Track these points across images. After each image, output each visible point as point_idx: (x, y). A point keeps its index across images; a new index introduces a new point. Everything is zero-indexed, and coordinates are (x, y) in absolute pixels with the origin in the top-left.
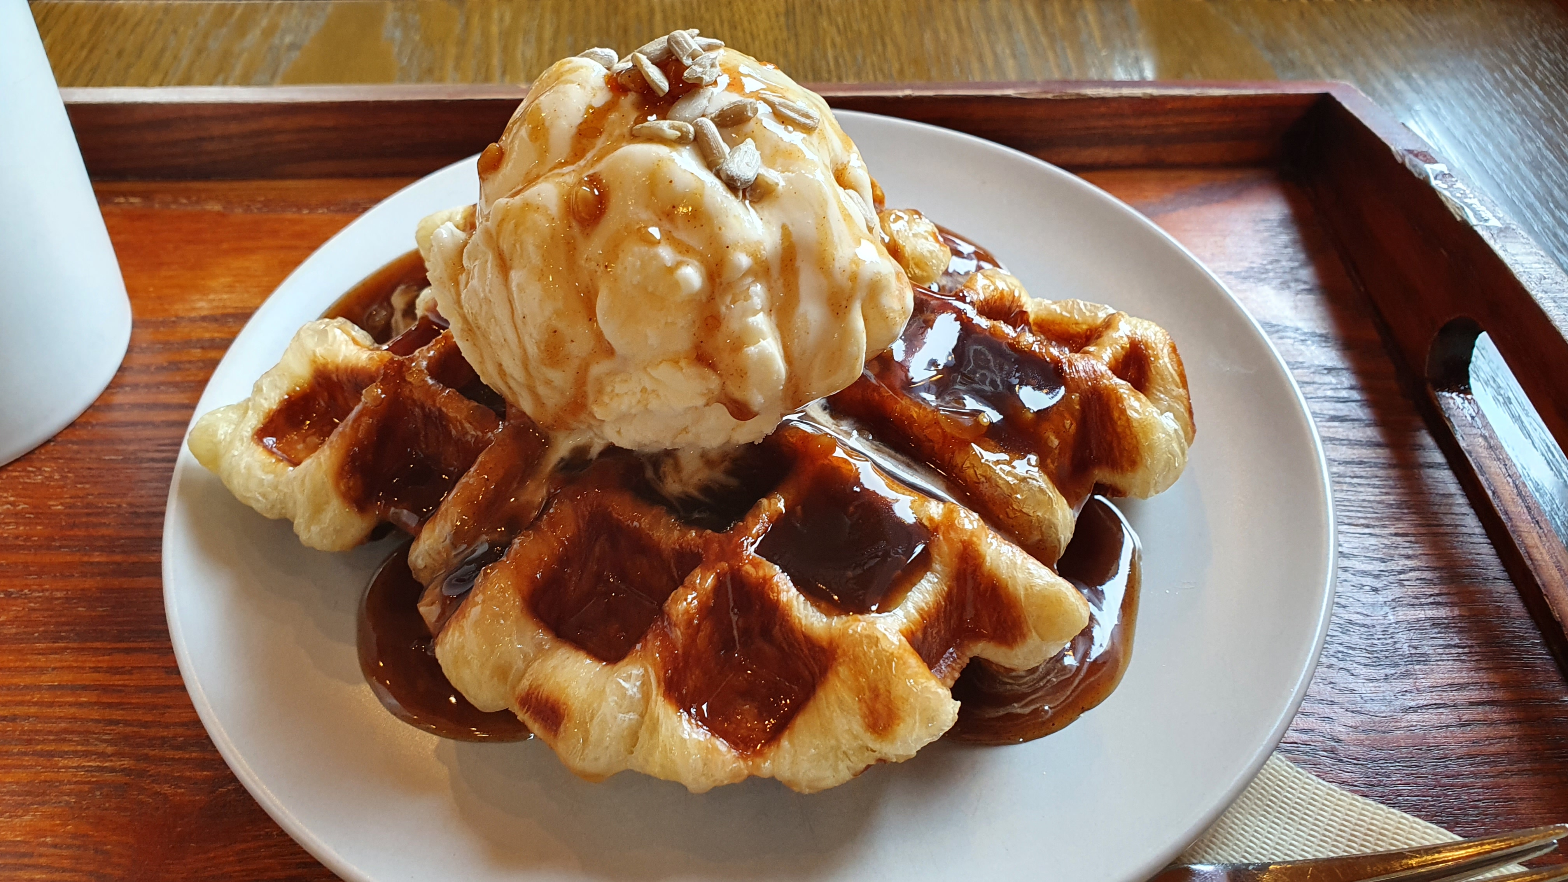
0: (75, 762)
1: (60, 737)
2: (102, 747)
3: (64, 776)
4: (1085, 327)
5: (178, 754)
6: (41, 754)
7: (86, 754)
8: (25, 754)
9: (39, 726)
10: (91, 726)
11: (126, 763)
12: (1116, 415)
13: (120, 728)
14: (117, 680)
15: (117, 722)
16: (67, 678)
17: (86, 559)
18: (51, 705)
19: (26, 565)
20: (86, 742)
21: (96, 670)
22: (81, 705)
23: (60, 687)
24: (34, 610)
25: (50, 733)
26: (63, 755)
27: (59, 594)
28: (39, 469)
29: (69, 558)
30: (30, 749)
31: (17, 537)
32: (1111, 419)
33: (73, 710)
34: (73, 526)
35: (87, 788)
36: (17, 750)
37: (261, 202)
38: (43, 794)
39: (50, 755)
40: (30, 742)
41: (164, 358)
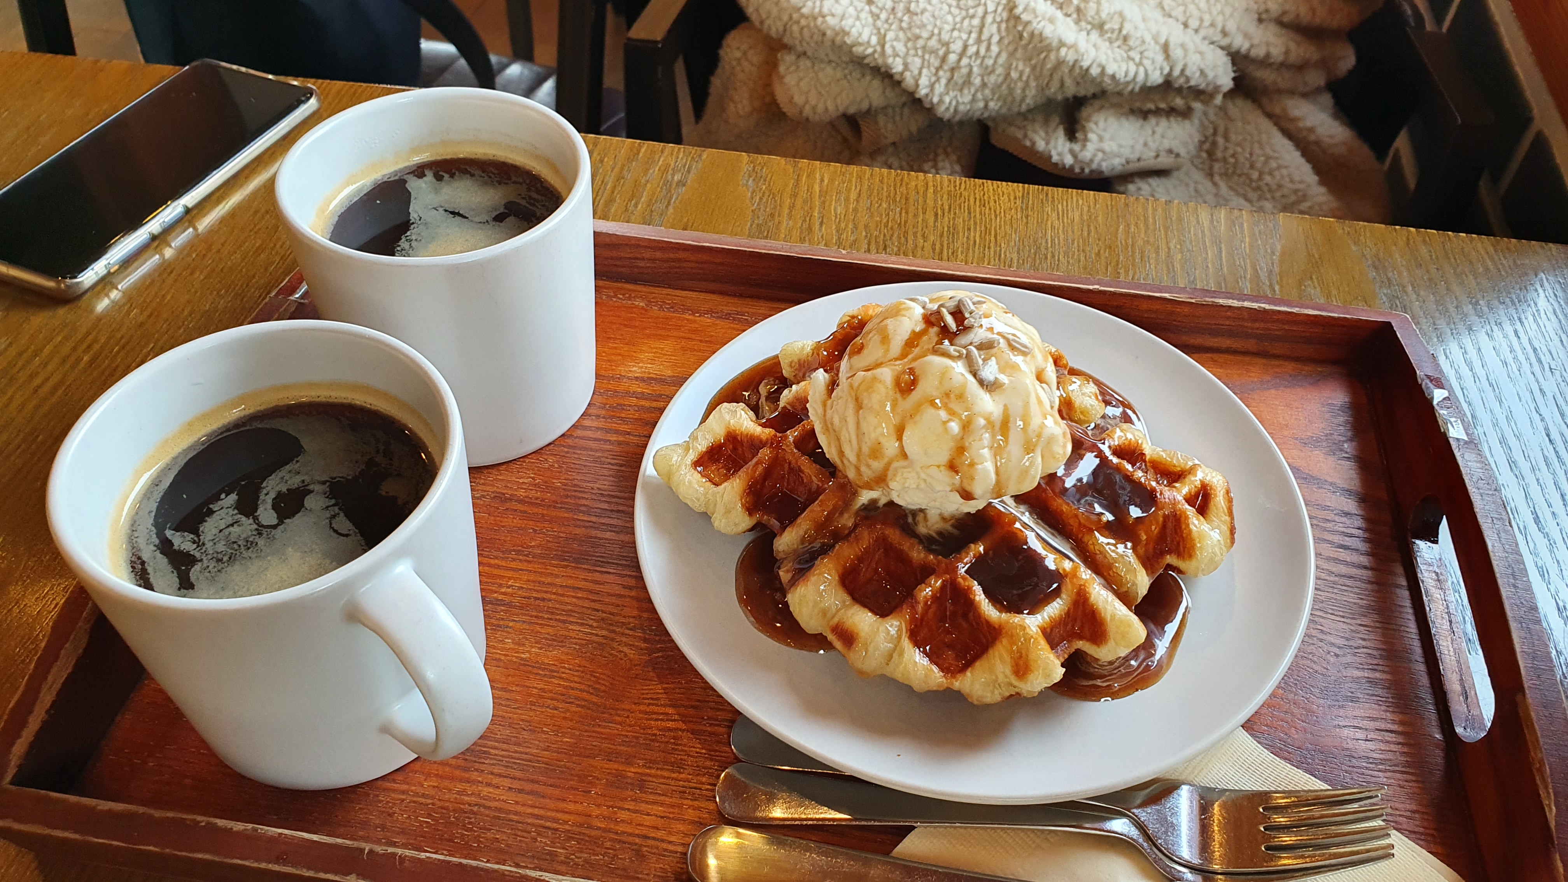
0: (578, 628)
1: (569, 613)
2: (591, 622)
3: (571, 634)
4: (1179, 469)
5: (631, 633)
6: (559, 620)
7: (583, 625)
8: (551, 619)
9: (557, 606)
10: (585, 610)
11: (604, 633)
12: (1183, 527)
13: (601, 614)
14: (597, 588)
15: (598, 611)
16: (570, 582)
17: (575, 517)
18: (563, 595)
19: (543, 515)
20: (583, 618)
21: (586, 580)
22: (578, 598)
23: (566, 586)
24: (548, 541)
25: (563, 611)
26: (571, 623)
27: (562, 535)
28: (546, 460)
29: (566, 515)
30: (552, 617)
31: (537, 499)
32: (1180, 528)
33: (574, 600)
34: (567, 496)
35: (584, 642)
36: (546, 616)
37: (669, 304)
38: (562, 642)
39: (564, 622)
40: (552, 613)
41: (614, 401)
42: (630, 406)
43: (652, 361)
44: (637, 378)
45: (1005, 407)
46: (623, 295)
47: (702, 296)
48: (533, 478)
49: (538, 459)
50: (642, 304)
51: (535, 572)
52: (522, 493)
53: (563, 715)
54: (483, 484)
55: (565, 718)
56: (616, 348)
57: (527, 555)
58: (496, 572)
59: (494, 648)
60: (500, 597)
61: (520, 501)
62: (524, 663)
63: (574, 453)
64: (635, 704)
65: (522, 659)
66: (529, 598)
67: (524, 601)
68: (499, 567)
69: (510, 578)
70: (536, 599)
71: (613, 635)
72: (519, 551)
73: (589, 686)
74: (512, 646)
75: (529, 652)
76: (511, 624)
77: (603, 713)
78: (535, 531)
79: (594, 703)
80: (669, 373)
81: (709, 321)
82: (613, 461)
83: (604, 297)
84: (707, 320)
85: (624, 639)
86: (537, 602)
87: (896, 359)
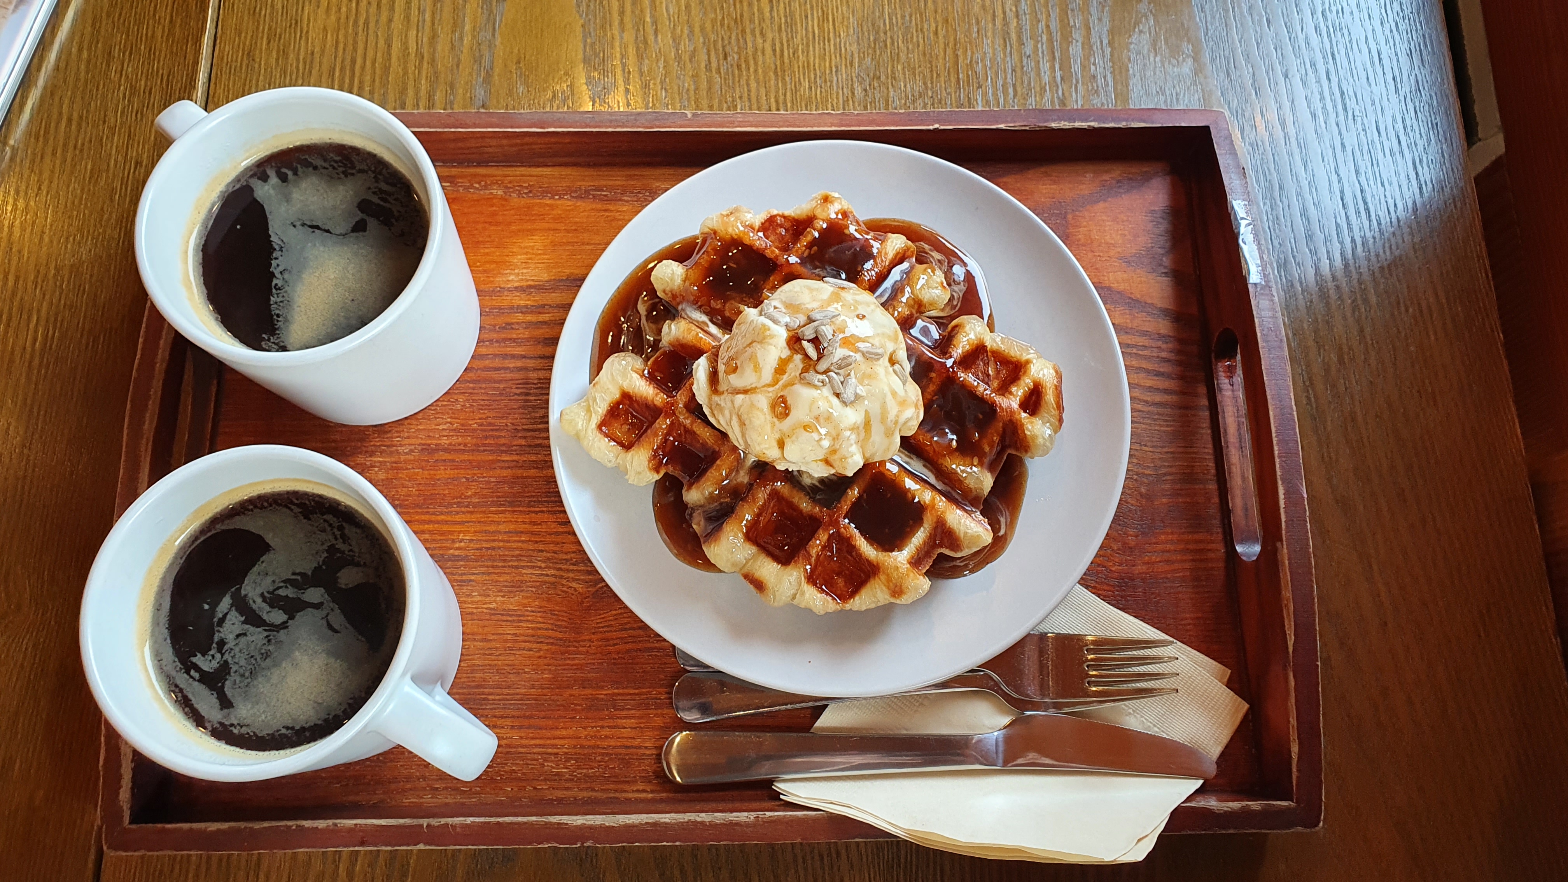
0: (529, 571)
1: (518, 558)
2: (539, 564)
3: (526, 578)
5: (575, 568)
6: (512, 567)
7: (533, 567)
8: (505, 567)
9: (507, 553)
10: (531, 553)
11: (552, 572)
12: (1019, 431)
13: (545, 554)
14: (536, 528)
15: (542, 551)
16: (512, 527)
17: (499, 458)
18: (508, 541)
19: (470, 462)
20: (531, 561)
21: (524, 523)
22: (523, 542)
23: (510, 532)
24: (482, 488)
25: (513, 556)
26: (523, 567)
27: (493, 480)
29: (491, 458)
30: (506, 564)
31: (460, 444)
32: (1016, 433)
33: (520, 544)
34: (486, 437)
35: (538, 584)
36: (500, 564)
37: (526, 188)
38: (519, 587)
39: (517, 567)
40: (505, 561)
41: (501, 320)
42: (518, 323)
43: (526, 264)
44: (517, 289)
45: (866, 411)
46: (479, 183)
47: (556, 171)
48: (450, 423)
49: (449, 401)
50: (500, 192)
51: (479, 522)
52: (445, 441)
53: (538, 654)
54: (408, 437)
55: (540, 657)
56: (487, 254)
57: (467, 506)
58: (445, 528)
59: (465, 602)
60: (457, 553)
61: (446, 450)
62: (493, 612)
63: (481, 388)
64: (594, 634)
65: (491, 609)
66: (481, 549)
67: (478, 553)
68: (446, 522)
69: (460, 532)
70: (488, 549)
71: (562, 573)
72: (459, 502)
73: (552, 624)
74: (479, 598)
75: (495, 601)
76: (473, 578)
77: (569, 646)
78: (467, 479)
79: (561, 639)
80: (545, 276)
81: (570, 203)
82: (518, 391)
83: (461, 189)
84: (567, 203)
85: (571, 575)
86: (489, 552)
87: (769, 385)
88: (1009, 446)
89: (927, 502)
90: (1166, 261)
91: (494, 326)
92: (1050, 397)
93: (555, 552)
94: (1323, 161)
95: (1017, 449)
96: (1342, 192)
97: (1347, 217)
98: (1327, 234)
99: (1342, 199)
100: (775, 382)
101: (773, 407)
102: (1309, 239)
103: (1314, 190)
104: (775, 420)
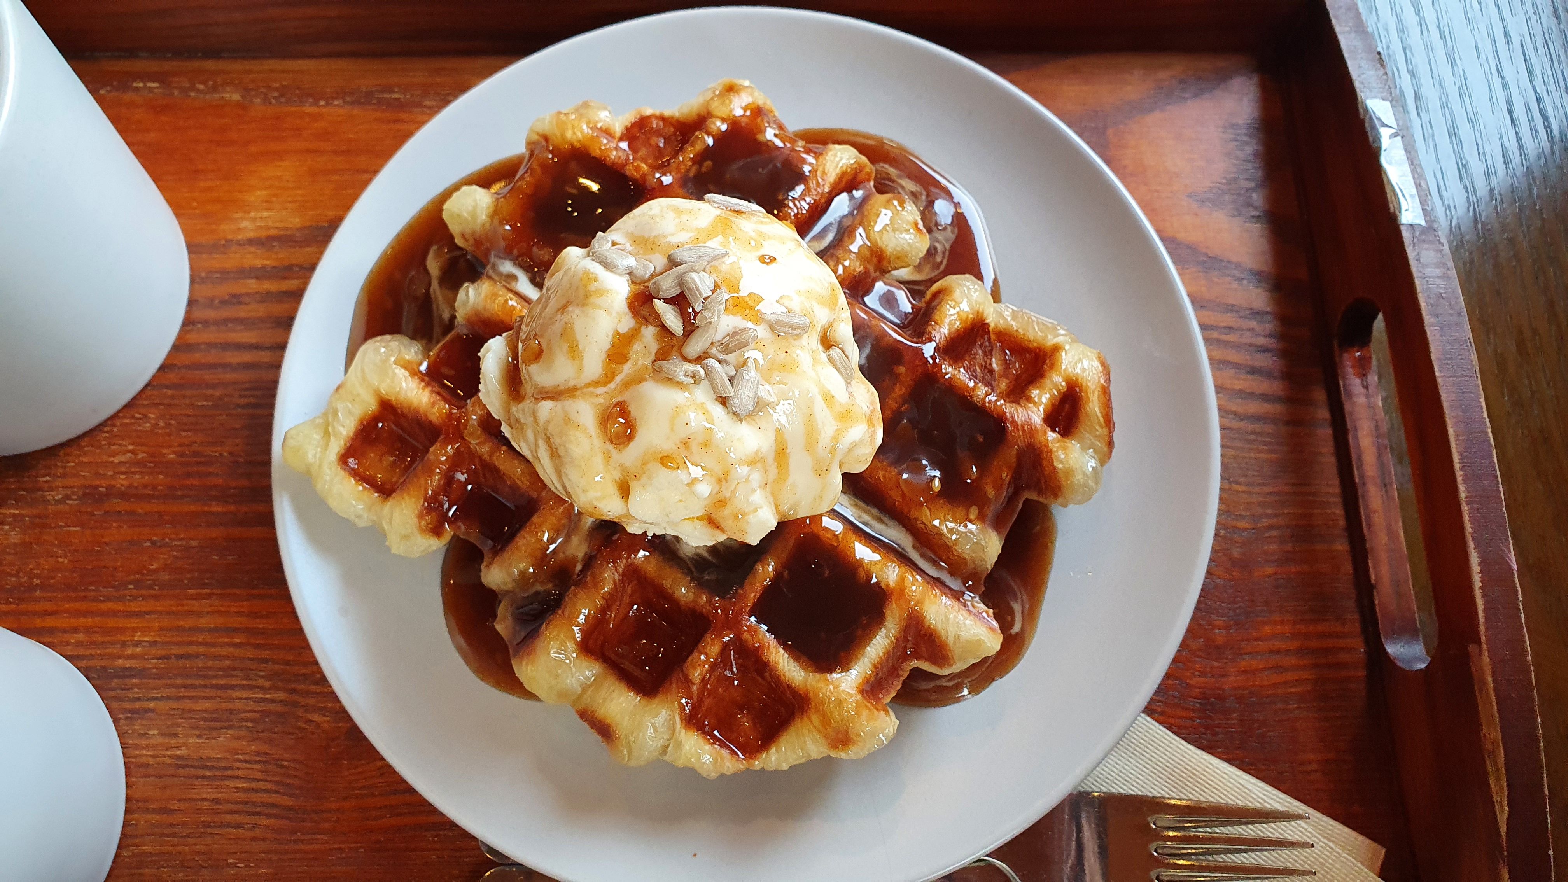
0: (244, 694)
1: (228, 672)
2: (261, 682)
3: (238, 705)
6: (217, 687)
7: (251, 688)
8: (205, 687)
9: (210, 664)
10: (249, 664)
11: (281, 695)
13: (270, 666)
14: (260, 624)
16: (220, 621)
17: (206, 509)
18: (213, 645)
19: (160, 514)
20: (248, 678)
21: (239, 614)
22: (236, 645)
23: (216, 629)
24: (176, 557)
25: (219, 669)
26: (233, 687)
27: (194, 543)
29: (192, 508)
30: (208, 682)
31: (145, 486)
33: (231, 650)
34: (188, 475)
35: (258, 715)
36: (197, 682)
37: (277, 89)
38: (228, 720)
39: (224, 687)
40: (205, 677)
41: (224, 290)
42: (249, 295)
43: (268, 203)
44: (251, 242)
45: (777, 430)
46: (205, 83)
47: (324, 65)
48: (132, 452)
49: (133, 417)
50: (236, 97)
51: (168, 613)
52: (122, 482)
53: (250, 834)
54: (64, 476)
55: (254, 839)
56: (210, 189)
57: (151, 587)
58: (111, 623)
59: (137, 747)
60: (128, 664)
61: (123, 496)
62: (182, 763)
63: (184, 397)
64: (345, 799)
65: (179, 757)
66: (167, 657)
67: (163, 664)
68: (114, 613)
69: (135, 630)
70: (179, 657)
71: (295, 697)
72: (138, 581)
73: (276, 783)
74: (160, 740)
75: (185, 745)
76: (152, 705)
77: (304, 820)
78: (154, 543)
79: (290, 808)
80: (296, 222)
81: (341, 111)
82: (243, 401)
83: (176, 92)
84: (337, 110)
85: (312, 701)
86: (181, 663)
87: (597, 383)
88: (1028, 487)
89: (891, 584)
90: (1257, 198)
91: (212, 300)
92: (1093, 406)
93: (287, 663)
94: (1479, 57)
95: (1040, 492)
96: (1509, 102)
97: (1519, 139)
98: (1490, 162)
99: (1510, 112)
100: (608, 377)
101: (605, 420)
102: (1463, 170)
103: (1467, 100)
104: (610, 447)
